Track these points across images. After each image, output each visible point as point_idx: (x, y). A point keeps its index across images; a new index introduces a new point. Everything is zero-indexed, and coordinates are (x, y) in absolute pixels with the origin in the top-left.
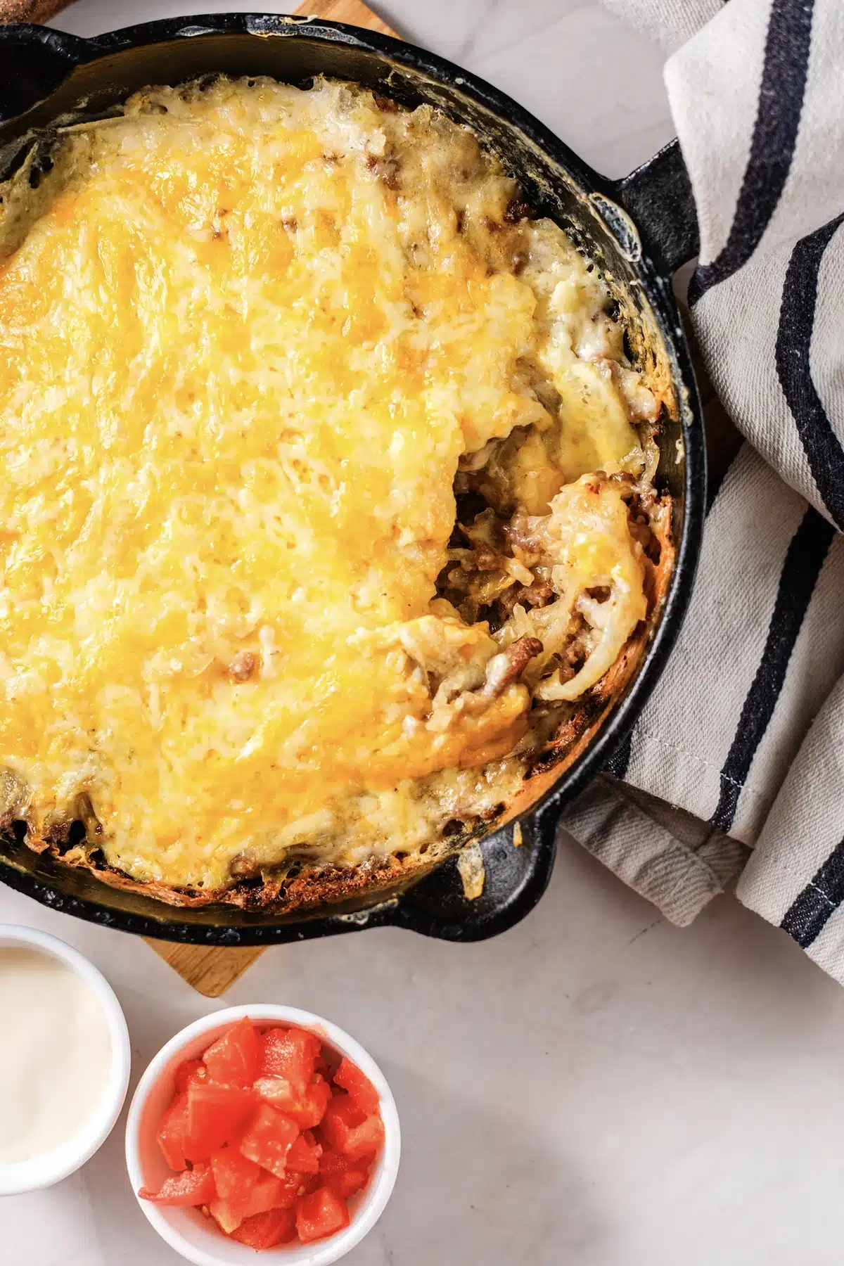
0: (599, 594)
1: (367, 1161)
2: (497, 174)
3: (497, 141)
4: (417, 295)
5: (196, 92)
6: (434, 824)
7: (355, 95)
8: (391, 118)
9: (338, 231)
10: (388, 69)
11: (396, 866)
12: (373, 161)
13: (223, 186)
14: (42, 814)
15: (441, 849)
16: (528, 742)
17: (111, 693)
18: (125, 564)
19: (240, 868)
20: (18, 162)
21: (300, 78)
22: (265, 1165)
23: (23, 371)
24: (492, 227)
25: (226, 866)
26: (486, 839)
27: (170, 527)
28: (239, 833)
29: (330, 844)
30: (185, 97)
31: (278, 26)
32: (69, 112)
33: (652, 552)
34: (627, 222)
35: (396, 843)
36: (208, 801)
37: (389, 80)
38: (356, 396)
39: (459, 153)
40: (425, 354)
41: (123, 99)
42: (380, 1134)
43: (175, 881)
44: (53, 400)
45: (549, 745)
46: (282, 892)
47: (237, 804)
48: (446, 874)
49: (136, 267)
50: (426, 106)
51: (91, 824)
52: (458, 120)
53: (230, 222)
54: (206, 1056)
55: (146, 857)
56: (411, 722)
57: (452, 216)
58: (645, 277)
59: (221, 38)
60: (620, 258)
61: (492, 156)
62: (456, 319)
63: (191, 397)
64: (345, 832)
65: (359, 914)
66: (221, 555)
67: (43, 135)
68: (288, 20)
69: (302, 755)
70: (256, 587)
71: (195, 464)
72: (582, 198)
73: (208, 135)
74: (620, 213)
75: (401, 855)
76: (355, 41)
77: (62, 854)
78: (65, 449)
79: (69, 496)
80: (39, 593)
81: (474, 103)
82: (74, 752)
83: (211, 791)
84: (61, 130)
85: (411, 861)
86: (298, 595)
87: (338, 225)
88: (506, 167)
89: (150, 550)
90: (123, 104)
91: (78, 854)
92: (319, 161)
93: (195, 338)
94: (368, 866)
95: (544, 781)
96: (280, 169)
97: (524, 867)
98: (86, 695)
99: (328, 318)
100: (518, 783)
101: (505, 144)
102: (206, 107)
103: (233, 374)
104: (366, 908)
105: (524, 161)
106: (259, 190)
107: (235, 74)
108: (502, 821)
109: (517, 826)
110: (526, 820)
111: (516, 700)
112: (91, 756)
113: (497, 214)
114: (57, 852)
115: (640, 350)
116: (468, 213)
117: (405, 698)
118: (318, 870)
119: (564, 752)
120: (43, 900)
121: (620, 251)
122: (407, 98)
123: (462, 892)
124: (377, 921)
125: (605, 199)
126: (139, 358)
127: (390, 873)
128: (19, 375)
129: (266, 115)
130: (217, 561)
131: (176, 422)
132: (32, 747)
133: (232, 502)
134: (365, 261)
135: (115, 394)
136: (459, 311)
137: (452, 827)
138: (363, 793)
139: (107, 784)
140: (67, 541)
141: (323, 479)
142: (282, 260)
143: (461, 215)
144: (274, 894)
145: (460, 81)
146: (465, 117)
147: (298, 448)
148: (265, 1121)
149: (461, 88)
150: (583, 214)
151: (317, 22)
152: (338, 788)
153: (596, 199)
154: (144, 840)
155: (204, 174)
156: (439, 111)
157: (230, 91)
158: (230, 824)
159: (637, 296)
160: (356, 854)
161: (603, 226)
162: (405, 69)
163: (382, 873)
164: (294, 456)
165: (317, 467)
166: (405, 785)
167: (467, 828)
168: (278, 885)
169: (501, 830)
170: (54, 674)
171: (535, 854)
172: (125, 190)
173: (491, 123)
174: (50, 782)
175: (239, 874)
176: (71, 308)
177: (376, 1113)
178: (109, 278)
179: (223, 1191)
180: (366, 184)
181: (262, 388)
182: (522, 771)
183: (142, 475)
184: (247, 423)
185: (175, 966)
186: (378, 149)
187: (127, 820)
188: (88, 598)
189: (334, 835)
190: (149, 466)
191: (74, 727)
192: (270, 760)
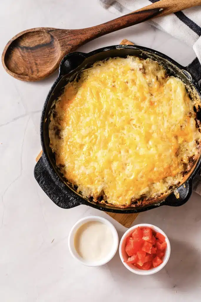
1: (164, 251)
2: (162, 69)
3: (162, 63)
4: (151, 92)
5: (106, 61)
6: (167, 187)
7: (135, 58)
8: (142, 61)
9: (136, 83)
10: (142, 52)
11: (162, 196)
12: (140, 69)
13: (113, 77)
14: (96, 195)
15: (169, 192)
17: (106, 171)
18: (105, 147)
19: (133, 200)
20: (75, 78)
21: (125, 57)
22: (147, 252)
23: (81, 115)
24: (163, 78)
25: (130, 200)
26: (178, 188)
27: (113, 139)
28: (132, 194)
29: (149, 194)
30: (103, 62)
31: (121, 47)
32: (83, 67)
34: (189, 74)
35: (161, 192)
36: (126, 188)
37: (141, 55)
38: (143, 111)
39: (155, 66)
40: (154, 102)
41: (92, 64)
42: (166, 244)
43: (121, 204)
44: (88, 119)
45: (186, 170)
46: (141, 204)
47: (131, 188)
48: (172, 195)
49: (99, 93)
50: (148, 58)
51: (104, 196)
52: (155, 60)
53: (115, 83)
54: (133, 234)
55: (115, 200)
57: (156, 77)
58: (193, 83)
59: (111, 50)
60: (188, 81)
61: (161, 66)
62: (159, 95)
63: (113, 115)
64: (151, 191)
65: (158, 204)
66: (123, 143)
67: (79, 72)
68: (123, 46)
69: (142, 177)
70: (130, 148)
71: (116, 127)
72: (180, 71)
73: (109, 69)
74: (187, 72)
75: (162, 194)
76: (136, 48)
77: (100, 202)
78: (91, 128)
79: (93, 136)
80: (89, 154)
81: (158, 56)
82: (100, 183)
83: (126, 186)
84: (82, 71)
85: (164, 195)
86: (138, 148)
87: (135, 82)
88: (164, 68)
89: (109, 144)
90: (93, 65)
91: (102, 202)
92: (130, 71)
93: (112, 104)
94: (157, 196)
95: (187, 176)
96: (123, 73)
97: (187, 191)
98: (101, 172)
99: (136, 98)
100: (182, 178)
101: (164, 63)
102: (107, 64)
103: (120, 110)
104: (159, 203)
105: (167, 66)
106: (120, 77)
107: (112, 57)
108: (180, 185)
109: (184, 184)
110: (185, 183)
112: (103, 183)
113: (163, 76)
114: (99, 202)
115: (193, 97)
116: (158, 77)
118: (147, 199)
119: (189, 171)
120: (100, 209)
121: (188, 79)
122: (144, 57)
123: (176, 198)
124: (161, 205)
125: (184, 70)
126: (102, 110)
127: (161, 197)
128: (81, 116)
129: (119, 64)
130: (122, 144)
131: (111, 120)
132: (92, 183)
133: (123, 133)
134: (141, 87)
135: (99, 117)
136: (159, 94)
137: (171, 187)
138: (153, 183)
139: (107, 188)
140: (94, 144)
141: (139, 127)
142: (126, 89)
143: (157, 77)
144: (140, 204)
145: (155, 53)
146: (156, 59)
147: (134, 122)
148: (146, 244)
149: (156, 54)
150: (180, 74)
151: (128, 45)
152: (149, 183)
153: (183, 70)
154: (114, 198)
155: (109, 76)
156: (151, 59)
157: (112, 60)
158: (130, 192)
159: (192, 87)
160: (154, 195)
161: (184, 75)
162: (145, 52)
163: (159, 197)
164: (134, 123)
165: (138, 125)
166: (161, 181)
167: (174, 187)
168: (140, 202)
169: (181, 186)
170: (95, 169)
171: (188, 188)
172: (95, 80)
173: (161, 60)
174: (96, 189)
175: (133, 201)
176: (89, 103)
177: (165, 241)
178: (95, 96)
179: (140, 258)
180: (139, 74)
181: (126, 112)
182: (182, 175)
183: (106, 131)
184: (124, 119)
185: (120, 223)
186: (141, 67)
187: (111, 194)
188: (99, 154)
189: (149, 192)
190: (107, 129)
191: (100, 178)
192: (136, 179)
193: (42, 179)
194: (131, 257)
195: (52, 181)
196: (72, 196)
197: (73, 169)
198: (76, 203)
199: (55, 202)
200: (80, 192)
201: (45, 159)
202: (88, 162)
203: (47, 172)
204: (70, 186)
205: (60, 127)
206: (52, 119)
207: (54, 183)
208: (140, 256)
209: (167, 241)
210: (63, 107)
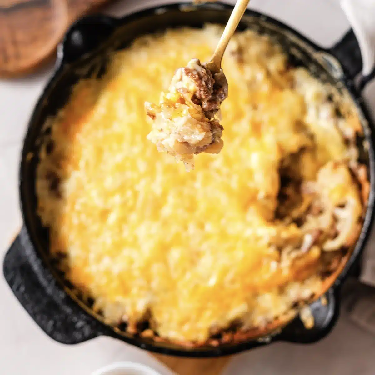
0: (342, 206)
4: (255, 101)
6: (288, 304)
11: (275, 323)
12: (233, 53)
14: (133, 318)
15: (292, 314)
16: (321, 268)
17: (156, 268)
18: (156, 215)
19: (213, 331)
23: (106, 148)
24: (281, 73)
25: (208, 330)
26: (310, 304)
27: (171, 199)
28: (212, 317)
29: (248, 318)
33: (360, 187)
35: (273, 313)
36: (198, 305)
38: (237, 141)
44: (119, 158)
45: (329, 268)
47: (209, 305)
51: (152, 320)
55: (174, 331)
56: (274, 265)
57: (265, 70)
64: (253, 311)
65: (266, 338)
66: (192, 208)
69: (233, 282)
70: (207, 219)
75: (276, 318)
77: (142, 333)
80: (121, 231)
82: (144, 292)
83: (199, 300)
85: (280, 320)
86: (224, 221)
91: (148, 333)
94: (264, 324)
95: (330, 281)
97: (328, 311)
98: (146, 271)
100: (319, 283)
104: (268, 336)
105: (290, 46)
109: (322, 297)
111: (316, 252)
113: (282, 68)
114: (140, 332)
116: (271, 69)
118: (244, 329)
119: (335, 270)
120: (141, 348)
123: (305, 326)
127: (273, 325)
128: (104, 150)
130: (191, 211)
132: (125, 292)
135: (144, 152)
137: (296, 305)
138: (257, 295)
139: (158, 304)
140: (132, 209)
141: (228, 175)
143: (268, 70)
145: (263, 19)
147: (217, 164)
152: (248, 294)
154: (174, 324)
157: (173, 35)
158: (208, 314)
159: (340, 91)
160: (259, 321)
164: (217, 167)
165: (225, 170)
166: (275, 290)
167: (301, 304)
170: (131, 262)
174: (134, 305)
175: (213, 334)
176: (121, 122)
182: (319, 279)
183: (158, 181)
186: (235, 48)
187: (167, 317)
188: (142, 231)
189: (249, 313)
190: (160, 178)
191: (141, 282)
192: (220, 286)
193: (18, 280)
195: (38, 285)
196: (81, 319)
197: (86, 262)
198: (89, 334)
200: (100, 312)
201: (25, 239)
202: (119, 246)
204: (80, 296)
205: (60, 173)
206: (43, 154)
207: (44, 290)
210: (67, 132)
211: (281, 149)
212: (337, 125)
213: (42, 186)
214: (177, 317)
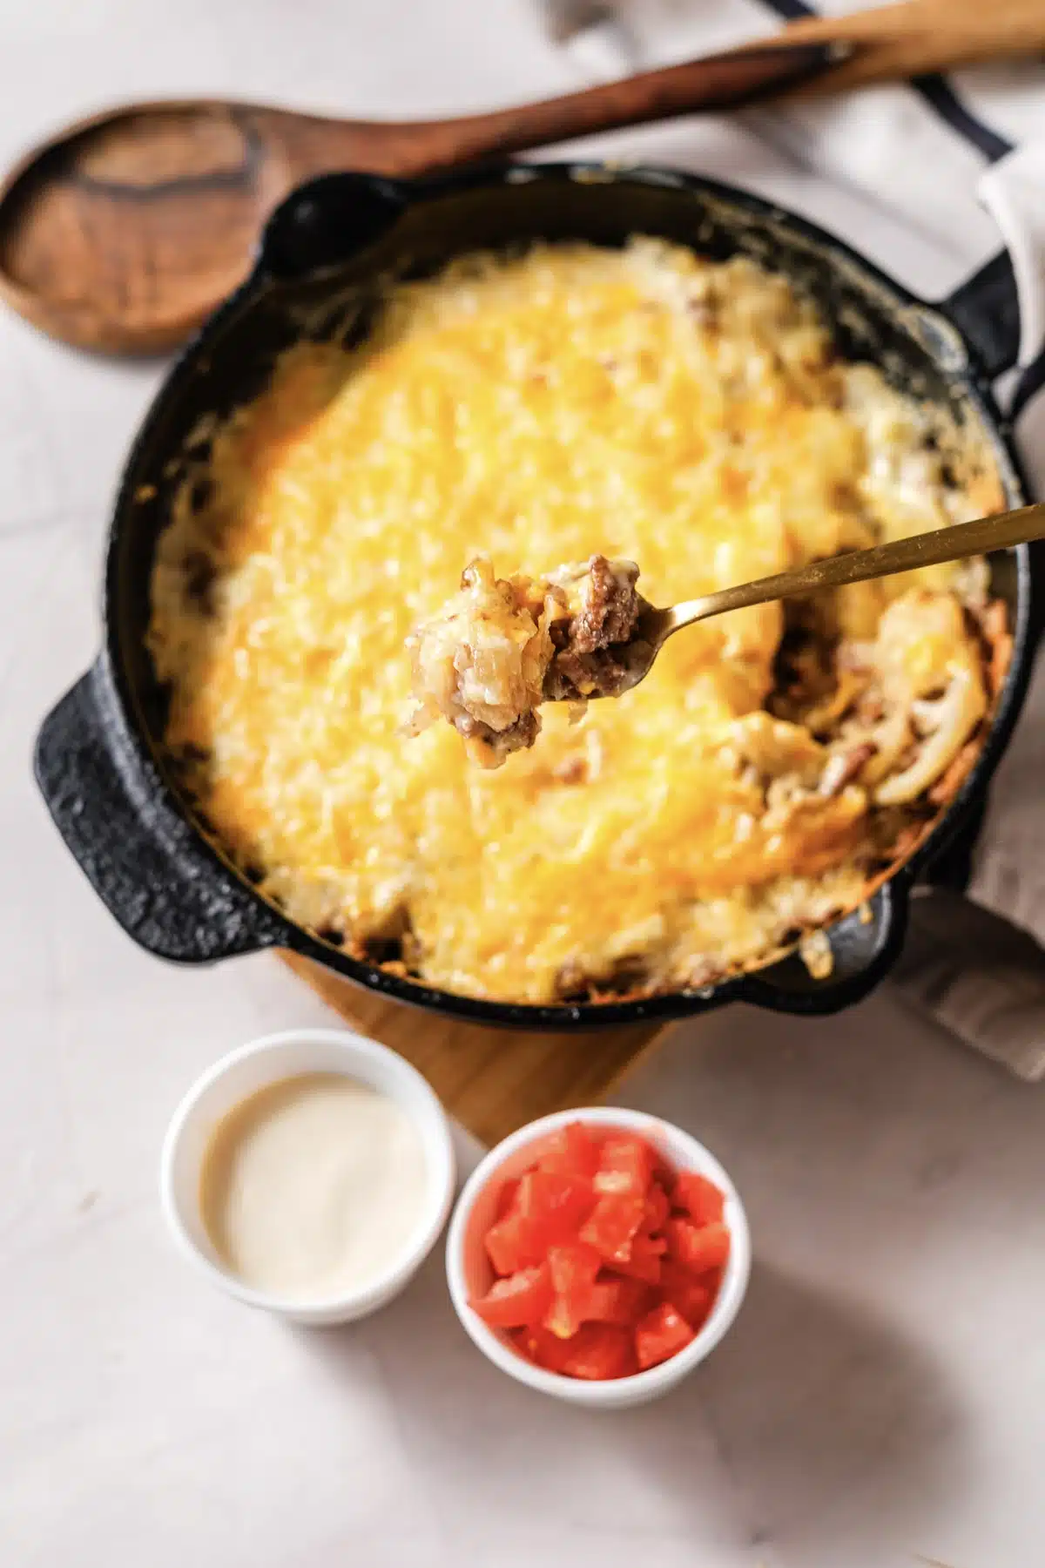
0: (935, 695)
1: (711, 1275)
3: (813, 286)
4: (738, 424)
6: (770, 932)
9: (659, 369)
11: (735, 972)
12: (693, 304)
13: (543, 337)
14: (360, 925)
15: (780, 953)
16: (867, 849)
17: (435, 802)
19: (567, 978)
20: (338, 320)
22: (606, 1250)
23: (343, 501)
24: (810, 369)
25: (551, 977)
28: (567, 942)
29: (662, 956)
33: (986, 652)
35: (731, 951)
36: (534, 908)
37: (707, 231)
40: (748, 477)
45: (887, 852)
47: (564, 910)
48: (789, 964)
50: (741, 257)
51: (408, 938)
52: (774, 270)
53: (550, 367)
55: (465, 971)
56: (745, 822)
57: (771, 357)
61: (807, 307)
63: (513, 517)
64: (677, 942)
69: (632, 858)
75: (738, 964)
76: (674, 182)
77: (381, 964)
79: (389, 614)
80: (356, 704)
82: (395, 861)
83: (537, 896)
85: (746, 967)
87: (658, 364)
91: (394, 967)
92: (637, 311)
94: (704, 974)
95: (888, 873)
96: (599, 318)
97: (874, 939)
98: (408, 805)
100: (859, 888)
103: (558, 498)
106: (577, 338)
109: (864, 908)
110: (872, 899)
111: (854, 800)
112: (411, 864)
113: (814, 357)
114: (374, 962)
116: (786, 357)
117: (738, 800)
118: (648, 987)
121: (940, 364)
123: (811, 975)
124: (722, 995)
127: (729, 976)
131: (501, 541)
132: (349, 857)
135: (440, 517)
137: (792, 936)
138: (694, 901)
139: (427, 894)
140: (390, 653)
143: (779, 357)
148: (604, 1209)
149: (779, 224)
152: (670, 894)
154: (464, 954)
155: (523, 327)
158: (560, 931)
159: (958, 411)
160: (689, 965)
161: (922, 342)
166: (740, 892)
167: (806, 931)
168: (608, 996)
169: (845, 918)
170: (372, 782)
174: (365, 893)
175: (566, 988)
176: (392, 445)
180: (685, 326)
181: (587, 509)
182: (861, 876)
186: (699, 292)
187: (447, 932)
189: (666, 944)
191: (393, 835)
192: (598, 864)
193: (71, 782)
194: (508, 1277)
195: (121, 800)
196: (220, 894)
197: (256, 775)
198: (237, 937)
199: (121, 919)
200: (277, 898)
202: (342, 742)
203: (107, 756)
204: (231, 851)
205: (217, 558)
206: (181, 507)
207: (134, 814)
208: (562, 1269)
209: (734, 1217)
210: (252, 462)
211: (792, 543)
212: (940, 503)
213: (166, 583)
214: (475, 933)
